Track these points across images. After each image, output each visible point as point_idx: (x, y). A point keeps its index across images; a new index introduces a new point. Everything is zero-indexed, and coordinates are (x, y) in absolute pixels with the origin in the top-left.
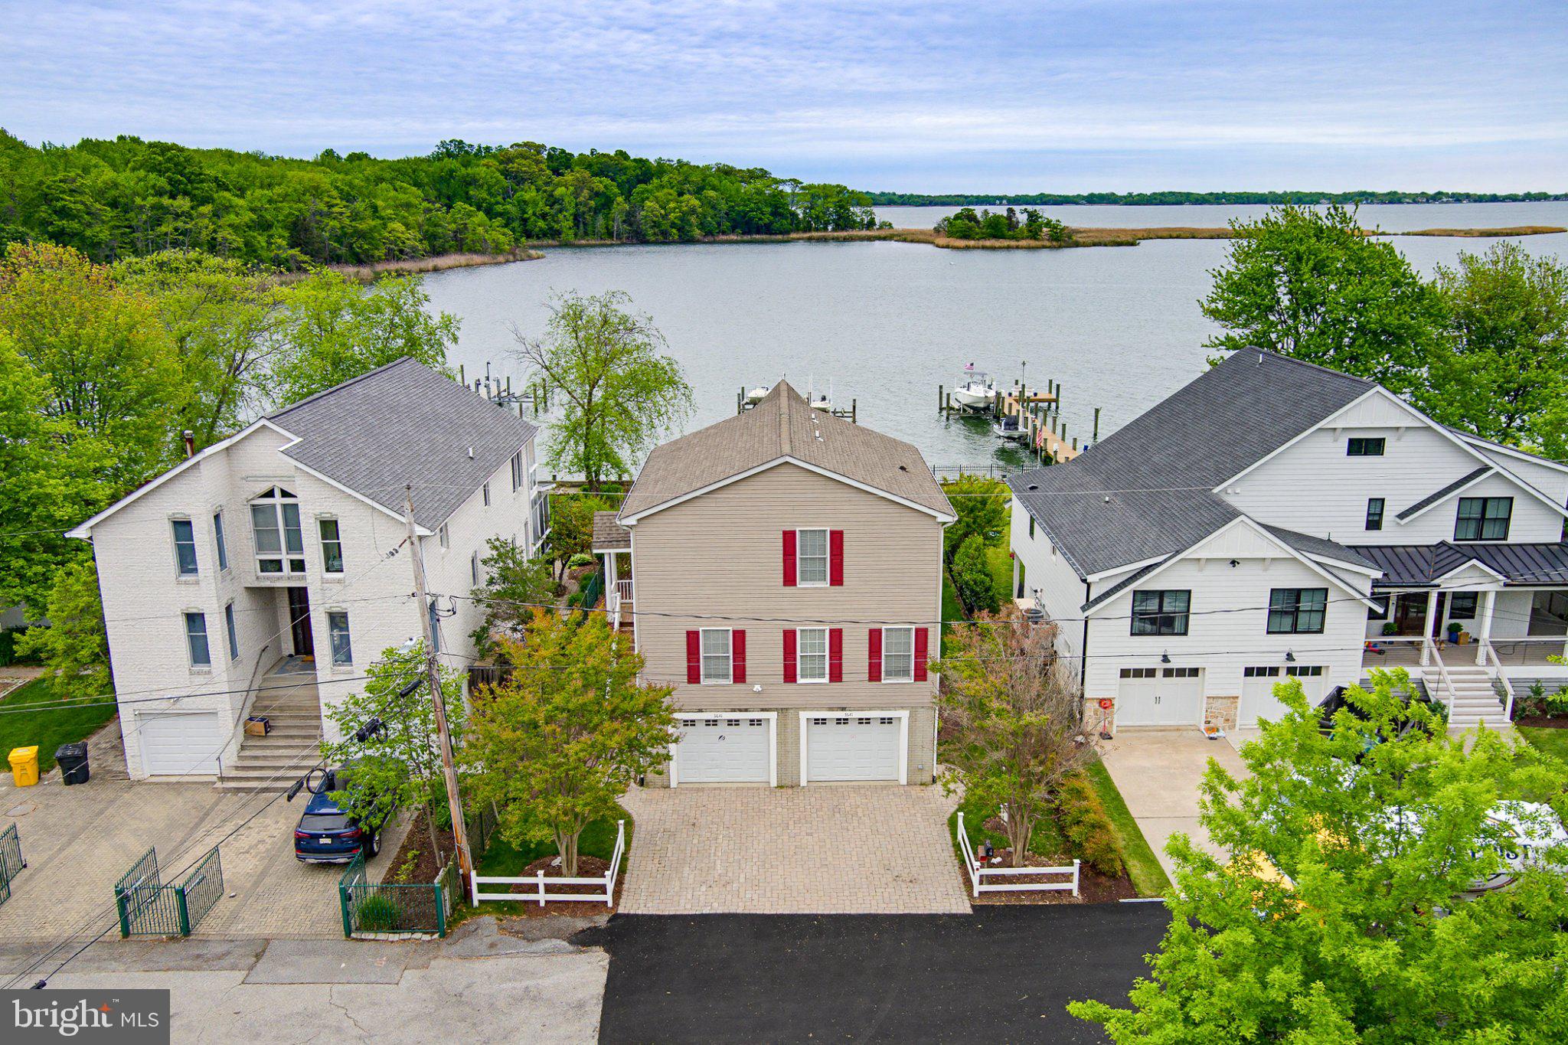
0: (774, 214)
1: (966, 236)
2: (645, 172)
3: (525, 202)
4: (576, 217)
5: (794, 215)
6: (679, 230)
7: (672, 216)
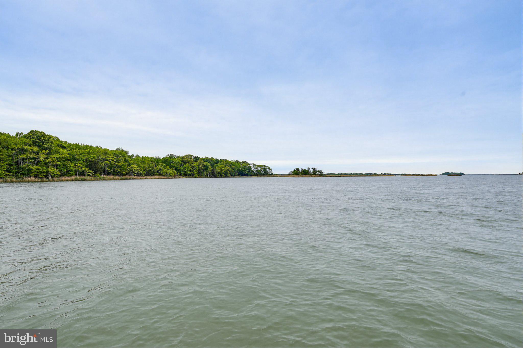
0: (249, 171)
1: (297, 175)
2: (217, 161)
3: (186, 167)
4: (199, 172)
5: (253, 172)
6: (225, 175)
7: (223, 171)
